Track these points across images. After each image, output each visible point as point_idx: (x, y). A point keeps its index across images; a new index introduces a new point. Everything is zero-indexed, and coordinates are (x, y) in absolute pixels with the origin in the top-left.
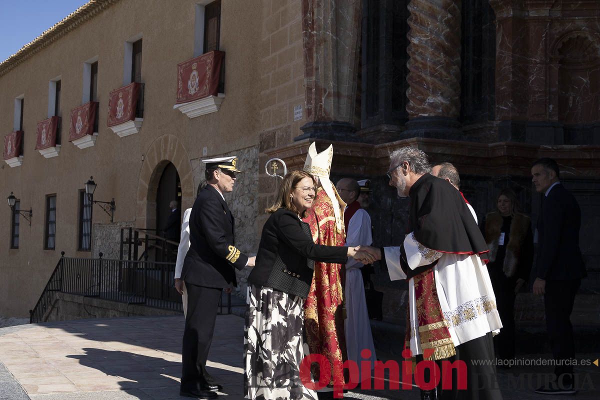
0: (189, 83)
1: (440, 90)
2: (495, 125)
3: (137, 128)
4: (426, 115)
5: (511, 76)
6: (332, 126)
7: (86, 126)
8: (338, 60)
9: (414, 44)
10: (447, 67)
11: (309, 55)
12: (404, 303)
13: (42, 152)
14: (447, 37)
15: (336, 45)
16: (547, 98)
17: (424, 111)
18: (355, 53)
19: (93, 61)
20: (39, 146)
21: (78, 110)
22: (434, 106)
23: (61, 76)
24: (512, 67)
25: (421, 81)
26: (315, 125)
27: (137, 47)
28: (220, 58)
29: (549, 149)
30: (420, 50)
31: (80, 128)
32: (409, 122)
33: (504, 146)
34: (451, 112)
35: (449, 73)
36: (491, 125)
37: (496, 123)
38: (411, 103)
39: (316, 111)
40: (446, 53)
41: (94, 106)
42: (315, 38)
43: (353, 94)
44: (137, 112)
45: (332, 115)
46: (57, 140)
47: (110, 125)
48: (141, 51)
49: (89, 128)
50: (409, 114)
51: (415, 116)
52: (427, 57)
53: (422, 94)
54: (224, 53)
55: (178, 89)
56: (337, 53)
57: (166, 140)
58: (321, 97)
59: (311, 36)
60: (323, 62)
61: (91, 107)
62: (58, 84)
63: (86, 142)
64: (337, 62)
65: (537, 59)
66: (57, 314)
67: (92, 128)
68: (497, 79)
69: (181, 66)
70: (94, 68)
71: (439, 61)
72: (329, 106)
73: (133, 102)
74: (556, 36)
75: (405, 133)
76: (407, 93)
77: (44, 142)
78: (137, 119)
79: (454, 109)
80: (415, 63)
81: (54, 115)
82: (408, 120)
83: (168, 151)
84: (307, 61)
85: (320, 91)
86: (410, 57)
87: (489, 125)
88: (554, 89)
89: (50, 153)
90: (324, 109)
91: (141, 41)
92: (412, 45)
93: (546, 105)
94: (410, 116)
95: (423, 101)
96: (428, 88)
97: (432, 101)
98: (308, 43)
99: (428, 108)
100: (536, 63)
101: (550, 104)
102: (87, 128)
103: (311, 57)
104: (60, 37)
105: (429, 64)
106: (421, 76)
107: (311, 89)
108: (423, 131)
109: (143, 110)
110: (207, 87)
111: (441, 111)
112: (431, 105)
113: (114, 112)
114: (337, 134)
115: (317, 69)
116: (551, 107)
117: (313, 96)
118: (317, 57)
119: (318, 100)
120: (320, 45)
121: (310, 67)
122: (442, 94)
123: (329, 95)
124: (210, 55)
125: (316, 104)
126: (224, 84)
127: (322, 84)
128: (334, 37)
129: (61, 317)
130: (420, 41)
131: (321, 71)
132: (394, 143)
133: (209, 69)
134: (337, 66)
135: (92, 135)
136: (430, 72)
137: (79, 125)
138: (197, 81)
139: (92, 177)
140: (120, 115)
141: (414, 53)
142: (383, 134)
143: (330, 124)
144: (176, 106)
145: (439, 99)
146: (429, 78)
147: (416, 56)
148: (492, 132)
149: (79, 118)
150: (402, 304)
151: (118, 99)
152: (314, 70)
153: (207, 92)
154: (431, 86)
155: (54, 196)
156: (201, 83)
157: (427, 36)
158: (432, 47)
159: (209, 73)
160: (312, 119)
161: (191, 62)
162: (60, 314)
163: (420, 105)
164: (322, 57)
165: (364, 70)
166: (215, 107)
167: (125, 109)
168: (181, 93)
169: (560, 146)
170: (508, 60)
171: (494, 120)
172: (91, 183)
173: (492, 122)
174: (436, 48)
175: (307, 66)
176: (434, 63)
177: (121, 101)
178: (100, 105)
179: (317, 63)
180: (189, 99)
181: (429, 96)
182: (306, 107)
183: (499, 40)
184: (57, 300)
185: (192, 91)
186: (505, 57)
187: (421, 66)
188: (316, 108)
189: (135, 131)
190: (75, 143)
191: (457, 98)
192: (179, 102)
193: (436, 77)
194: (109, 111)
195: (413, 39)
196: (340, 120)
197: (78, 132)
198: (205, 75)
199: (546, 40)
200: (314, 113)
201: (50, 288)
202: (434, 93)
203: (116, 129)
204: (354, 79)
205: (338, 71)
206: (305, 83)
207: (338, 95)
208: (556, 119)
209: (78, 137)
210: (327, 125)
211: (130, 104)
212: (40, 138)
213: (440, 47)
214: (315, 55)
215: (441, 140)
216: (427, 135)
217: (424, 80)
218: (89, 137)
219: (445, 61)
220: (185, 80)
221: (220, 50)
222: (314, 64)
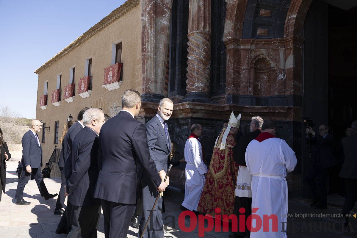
0: (109, 76)
1: (200, 80)
2: (225, 96)
3: (89, 94)
4: (194, 91)
5: (233, 75)
6: (153, 96)
7: (70, 93)
8: (156, 66)
9: (190, 60)
10: (204, 70)
11: (144, 64)
12: (182, 177)
13: (54, 104)
14: (204, 57)
15: (156, 59)
16: (249, 85)
17: (193, 89)
18: (164, 63)
19: (73, 67)
20: (53, 101)
21: (67, 87)
22: (198, 87)
23: (61, 73)
24: (233, 71)
25: (192, 76)
26: (145, 95)
27: (90, 61)
28: (121, 66)
29: (248, 108)
30: (192, 62)
31: (68, 94)
32: (186, 95)
33: (228, 106)
34: (205, 91)
35: (204, 73)
36: (224, 96)
37: (226, 95)
38: (188, 86)
39: (146, 89)
40: (204, 64)
41: (73, 85)
42: (146, 56)
43: (163, 81)
44: (89, 88)
45: (153, 91)
46: (59, 99)
47: (78, 93)
48: (91, 63)
49: (71, 94)
50: (187, 91)
51: (190, 92)
52: (195, 66)
53: (193, 82)
54: (123, 64)
55: (104, 79)
56: (156, 63)
57: (100, 99)
58: (148, 83)
59: (145, 55)
60: (149, 68)
61: (72, 86)
62: (61, 76)
63: (70, 100)
64: (156, 67)
65: (244, 67)
66: (53, 172)
67: (72, 94)
68: (227, 76)
69: (105, 69)
70: (74, 69)
71: (201, 67)
72: (152, 86)
73: (87, 84)
74: (253, 57)
75: (185, 99)
76: (186, 82)
77: (54, 99)
78: (89, 91)
79: (207, 89)
80: (190, 68)
81: (59, 89)
82: (186, 93)
83: (101, 104)
84: (143, 66)
85: (148, 80)
86: (188, 66)
87: (222, 96)
88: (252, 81)
89: (57, 104)
90: (150, 88)
91: (91, 59)
92: (189, 60)
93: (248, 88)
94: (187, 92)
95: (193, 85)
96: (195, 79)
97: (197, 85)
98: (144, 59)
99: (195, 88)
100: (244, 69)
101: (249, 88)
102: (70, 94)
103: (145, 65)
104: (62, 57)
105: (196, 68)
106: (192, 74)
107: (144, 79)
108: (192, 99)
109: (92, 87)
110: (115, 78)
111: (201, 90)
112: (196, 87)
113: (80, 88)
114: (155, 100)
115: (147, 70)
116: (250, 89)
117: (145, 82)
118: (147, 66)
119: (147, 84)
120: (148, 60)
121: (144, 69)
122: (201, 82)
123: (152, 82)
124: (116, 64)
125: (146, 85)
126: (122, 77)
127: (149, 77)
128: (155, 56)
129: (54, 173)
130: (192, 58)
131: (148, 71)
132: (179, 104)
133: (116, 70)
134: (156, 69)
135: (72, 97)
136: (196, 72)
137: (67, 93)
138: (112, 75)
139: (71, 115)
140: (82, 89)
141: (189, 64)
142: (176, 100)
143: (152, 95)
144: (103, 86)
145: (200, 84)
146: (195, 75)
147: (190, 65)
148: (224, 100)
149: (67, 90)
150: (181, 177)
151: (82, 82)
152: (145, 71)
153: (115, 80)
154: (196, 78)
155: (58, 122)
156: (113, 76)
157: (195, 56)
158: (197, 61)
159: (116, 72)
160: (144, 93)
161: (109, 68)
162: (54, 172)
163: (192, 87)
164: (149, 64)
165: (170, 71)
166: (119, 86)
167: (84, 86)
168: (105, 80)
169: (253, 107)
170: (231, 68)
171: (225, 94)
172: (70, 117)
173: (224, 95)
174: (199, 62)
175: (143, 69)
176: (199, 68)
177: (83, 83)
178: (76, 85)
179: (147, 67)
180: (108, 83)
181: (195, 83)
182: (142, 87)
183: (228, 59)
184: (53, 166)
185: (110, 80)
186: (230, 66)
187: (192, 69)
188: (146, 87)
189: (88, 96)
190: (66, 100)
191: (208, 84)
192: (104, 84)
193: (199, 74)
194: (78, 87)
195: (189, 57)
196: (156, 93)
197: (67, 96)
198: (115, 73)
199: (248, 59)
200: (145, 90)
201: (51, 161)
202: (198, 82)
203: (81, 95)
204: (163, 75)
205: (156, 71)
206: (142, 76)
207: (156, 82)
208: (252, 94)
209: (67, 98)
210: (151, 95)
211: (86, 85)
212: (53, 98)
213: (201, 61)
214: (146, 64)
215: (200, 103)
216: (194, 101)
217: (193, 75)
218: (71, 98)
219: (203, 67)
220: (107, 75)
221: (121, 63)
222: (146, 68)
